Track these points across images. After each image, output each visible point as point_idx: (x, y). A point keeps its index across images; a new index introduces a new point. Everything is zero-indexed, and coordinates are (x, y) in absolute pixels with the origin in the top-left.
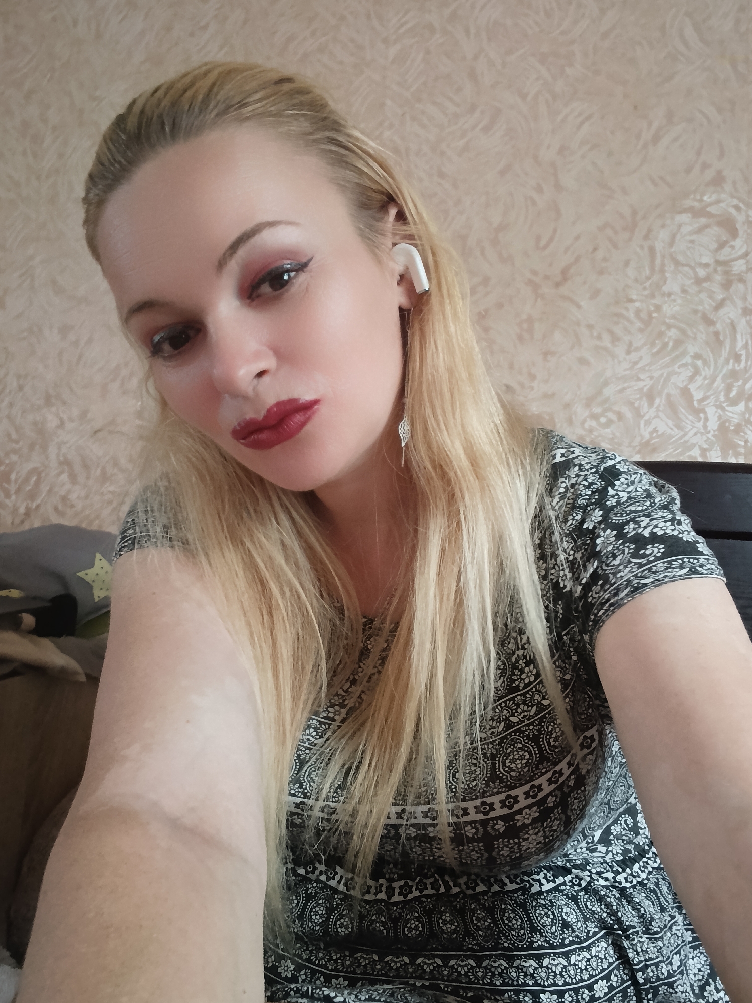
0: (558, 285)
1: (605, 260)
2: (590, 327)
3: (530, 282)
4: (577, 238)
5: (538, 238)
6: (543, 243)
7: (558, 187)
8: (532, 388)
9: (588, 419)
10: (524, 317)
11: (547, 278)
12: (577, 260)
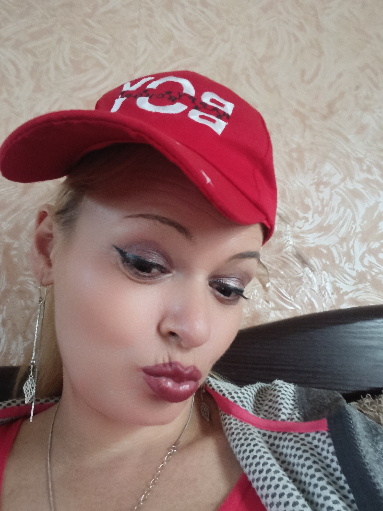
0: (325, 117)
1: (367, 98)
2: (360, 161)
3: (297, 113)
4: (340, 76)
5: (303, 73)
6: (308, 77)
7: (319, 28)
8: (307, 219)
9: (366, 255)
10: (294, 146)
11: (313, 110)
12: (342, 95)
